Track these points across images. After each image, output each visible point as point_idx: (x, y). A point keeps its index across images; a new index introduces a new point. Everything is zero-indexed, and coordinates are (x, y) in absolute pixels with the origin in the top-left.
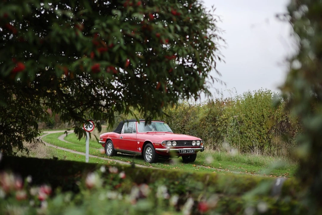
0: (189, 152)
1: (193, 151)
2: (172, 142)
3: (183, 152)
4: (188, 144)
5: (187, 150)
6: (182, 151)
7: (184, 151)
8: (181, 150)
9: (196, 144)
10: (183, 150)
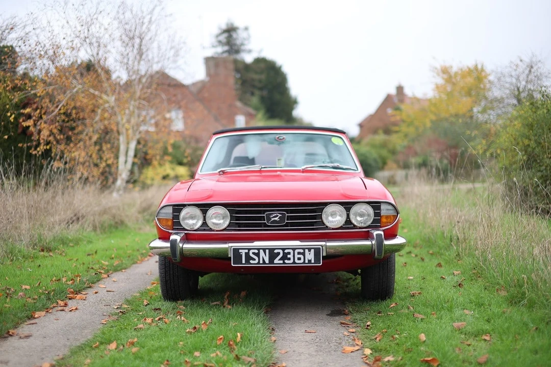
0: (285, 257)
1: (310, 256)
2: (204, 212)
3: (248, 258)
4: (289, 218)
5: (271, 250)
6: (243, 252)
7: (258, 255)
8: (236, 251)
9: (348, 221)
10: (249, 250)
